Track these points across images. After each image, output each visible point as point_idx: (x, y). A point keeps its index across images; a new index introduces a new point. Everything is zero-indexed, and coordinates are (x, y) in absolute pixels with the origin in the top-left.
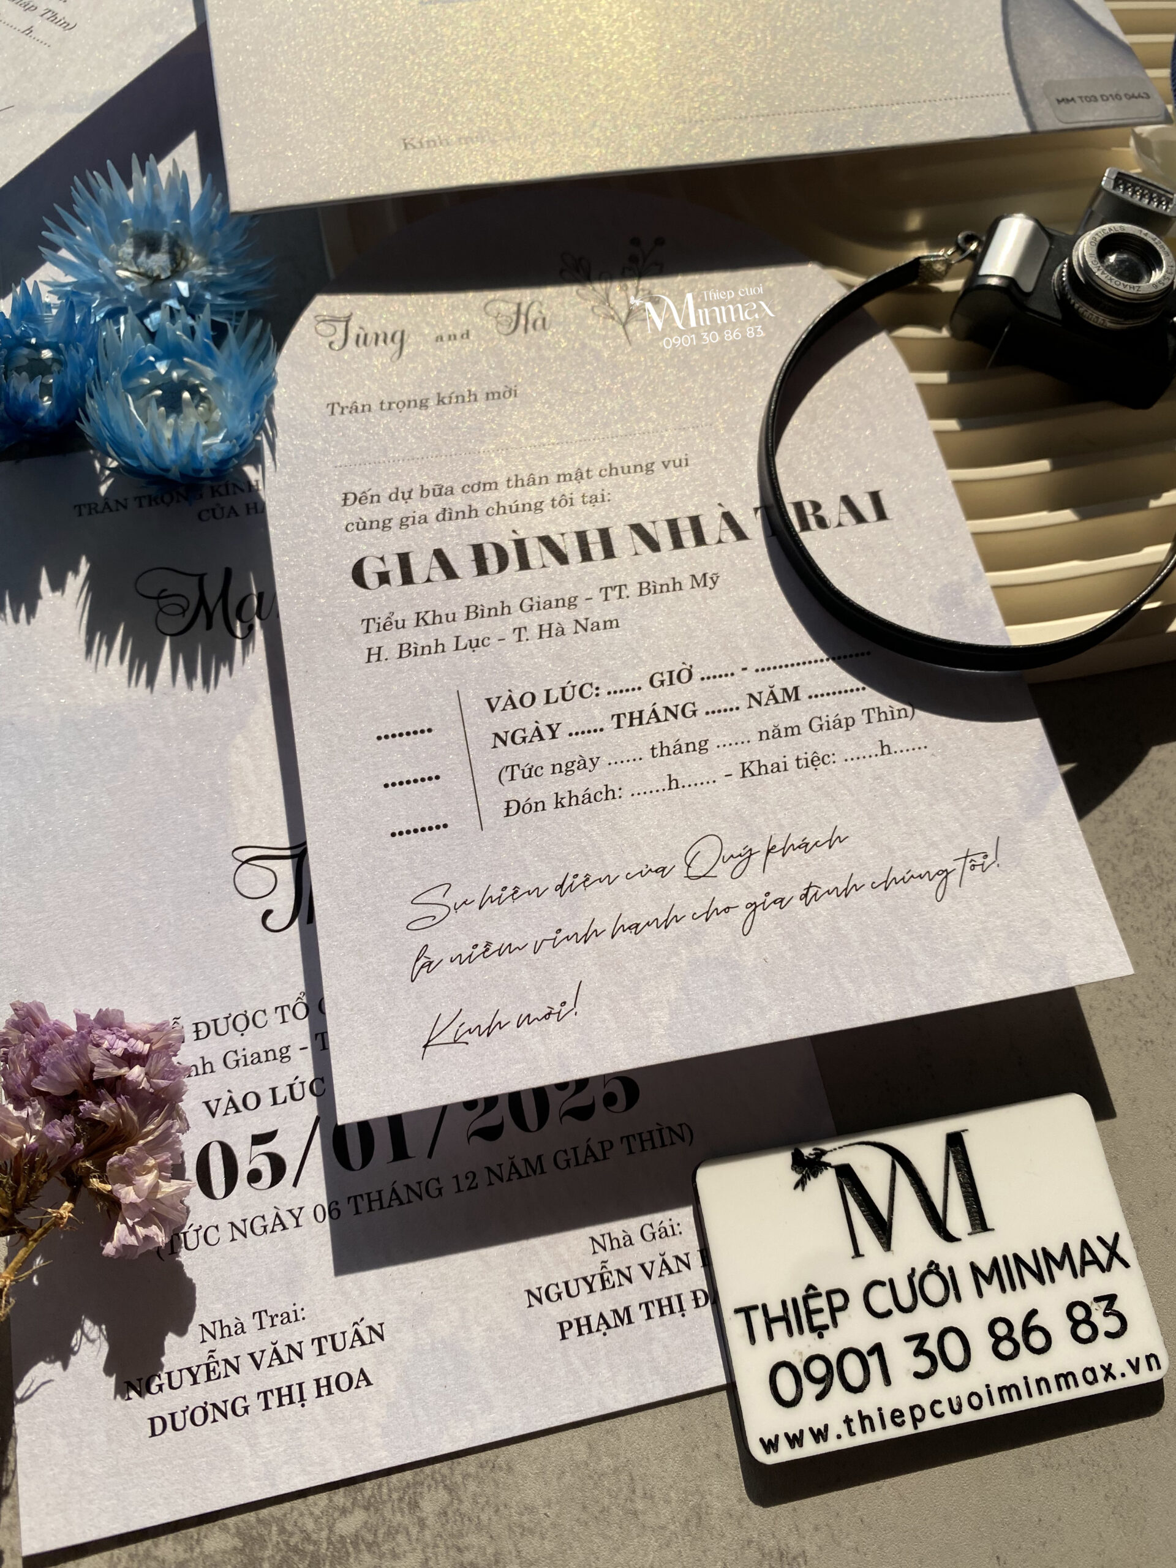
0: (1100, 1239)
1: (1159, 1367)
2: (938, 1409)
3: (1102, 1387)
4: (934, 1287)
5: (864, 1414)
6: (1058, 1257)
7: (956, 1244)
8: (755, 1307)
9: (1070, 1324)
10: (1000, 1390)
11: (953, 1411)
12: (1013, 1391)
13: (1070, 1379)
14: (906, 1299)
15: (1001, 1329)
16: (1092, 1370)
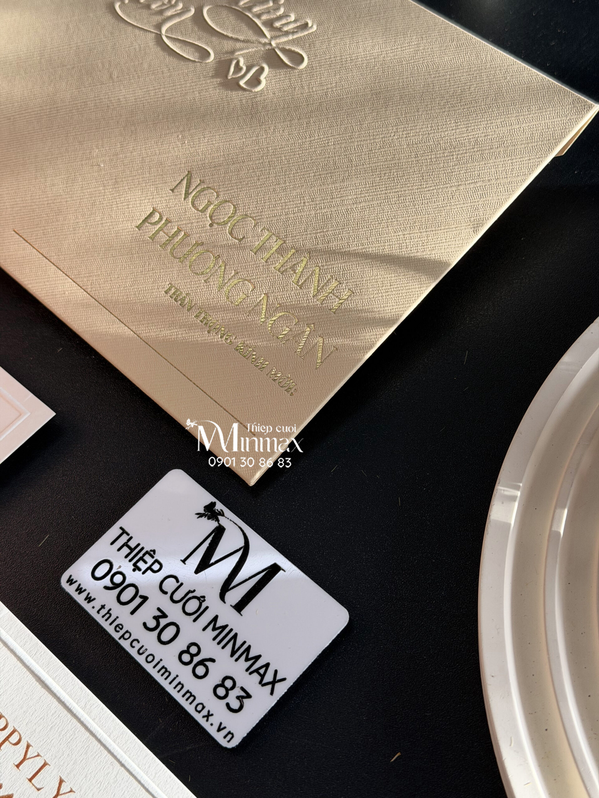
0: (276, 672)
1: (229, 741)
2: (135, 643)
3: (198, 717)
4: (192, 606)
5: (110, 612)
6: (251, 656)
7: (222, 602)
8: (128, 534)
9: (219, 682)
10: (163, 667)
11: (138, 651)
12: (167, 674)
13: (192, 698)
14: (177, 597)
15: (194, 650)
16: (204, 707)
